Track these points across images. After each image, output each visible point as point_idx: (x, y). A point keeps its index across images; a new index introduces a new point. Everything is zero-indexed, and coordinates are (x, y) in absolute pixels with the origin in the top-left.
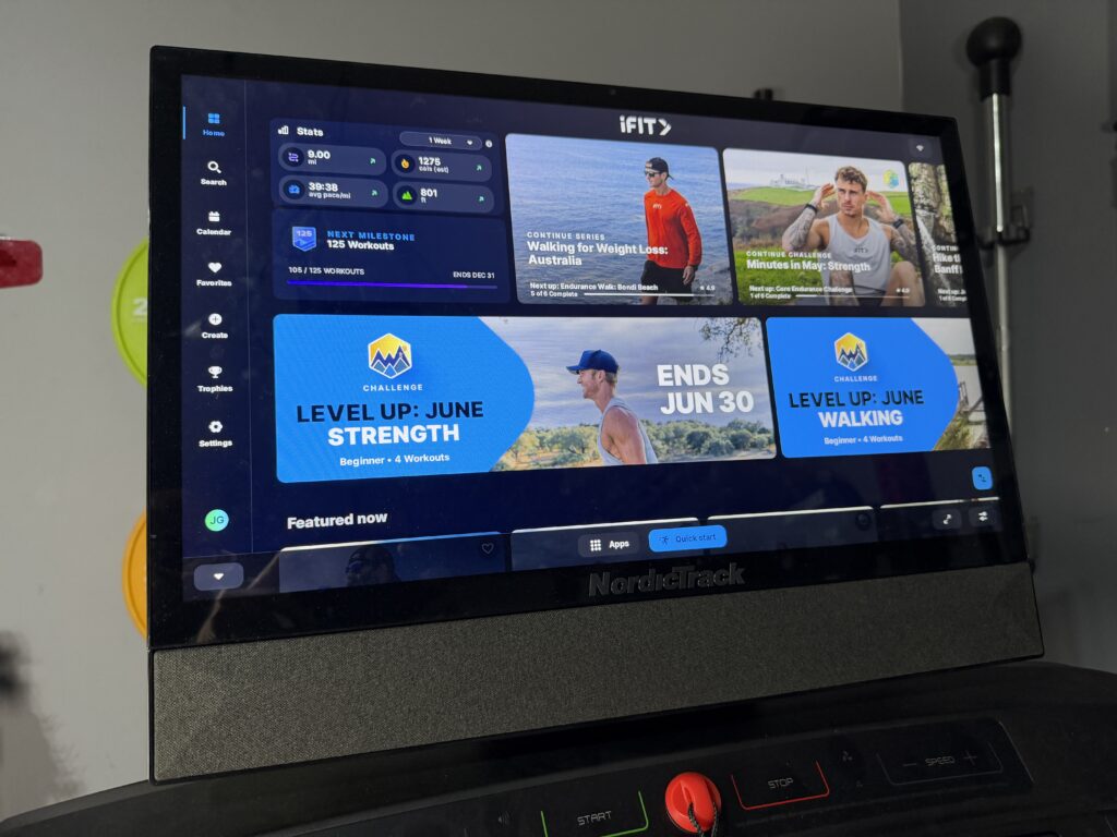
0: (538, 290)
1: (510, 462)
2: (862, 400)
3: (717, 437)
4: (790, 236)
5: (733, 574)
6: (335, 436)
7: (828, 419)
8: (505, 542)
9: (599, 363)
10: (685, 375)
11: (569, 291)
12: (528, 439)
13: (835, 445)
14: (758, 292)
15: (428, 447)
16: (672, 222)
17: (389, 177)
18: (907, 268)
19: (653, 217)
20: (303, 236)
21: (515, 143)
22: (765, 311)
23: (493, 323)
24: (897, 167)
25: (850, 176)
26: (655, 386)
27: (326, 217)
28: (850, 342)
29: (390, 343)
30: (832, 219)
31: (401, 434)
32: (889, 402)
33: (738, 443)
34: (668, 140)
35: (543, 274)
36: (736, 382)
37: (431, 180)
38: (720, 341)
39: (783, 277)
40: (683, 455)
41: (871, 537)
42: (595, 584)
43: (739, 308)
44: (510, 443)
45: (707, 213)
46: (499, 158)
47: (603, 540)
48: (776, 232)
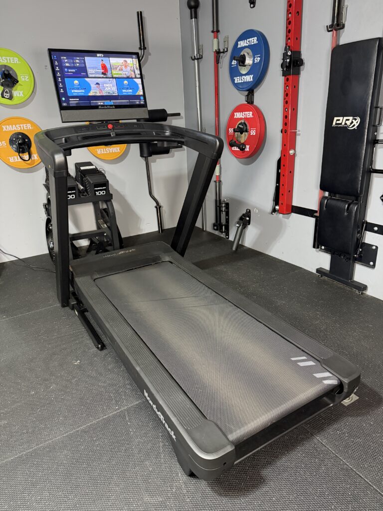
0: (90, 76)
1: (90, 94)
2: (127, 89)
3: (111, 92)
4: (118, 69)
5: (114, 107)
6: (73, 91)
7: (124, 91)
8: (90, 103)
9: (97, 84)
10: (107, 85)
11: (93, 76)
12: (91, 92)
13: (124, 94)
14: (114, 76)
15: (81, 93)
16: (104, 67)
17: (73, 63)
18: (133, 73)
19: (102, 67)
20: (66, 70)
21: (86, 58)
22: (115, 78)
23: (86, 79)
24: (131, 59)
25: (125, 61)
26: (104, 87)
27: (68, 68)
28: (126, 82)
29: (76, 82)
30: (123, 67)
31: (79, 91)
32: (131, 89)
33: (114, 93)
34: (104, 57)
35: (91, 74)
36: (113, 86)
37: (78, 63)
38: (111, 82)
39: (117, 74)
40: (108, 94)
41: (129, 104)
42: (100, 107)
43: (113, 78)
44: (89, 92)
45: (108, 66)
46: (84, 60)
47: (100, 103)
48: (116, 68)
